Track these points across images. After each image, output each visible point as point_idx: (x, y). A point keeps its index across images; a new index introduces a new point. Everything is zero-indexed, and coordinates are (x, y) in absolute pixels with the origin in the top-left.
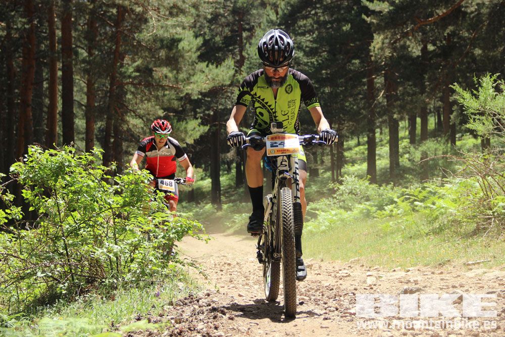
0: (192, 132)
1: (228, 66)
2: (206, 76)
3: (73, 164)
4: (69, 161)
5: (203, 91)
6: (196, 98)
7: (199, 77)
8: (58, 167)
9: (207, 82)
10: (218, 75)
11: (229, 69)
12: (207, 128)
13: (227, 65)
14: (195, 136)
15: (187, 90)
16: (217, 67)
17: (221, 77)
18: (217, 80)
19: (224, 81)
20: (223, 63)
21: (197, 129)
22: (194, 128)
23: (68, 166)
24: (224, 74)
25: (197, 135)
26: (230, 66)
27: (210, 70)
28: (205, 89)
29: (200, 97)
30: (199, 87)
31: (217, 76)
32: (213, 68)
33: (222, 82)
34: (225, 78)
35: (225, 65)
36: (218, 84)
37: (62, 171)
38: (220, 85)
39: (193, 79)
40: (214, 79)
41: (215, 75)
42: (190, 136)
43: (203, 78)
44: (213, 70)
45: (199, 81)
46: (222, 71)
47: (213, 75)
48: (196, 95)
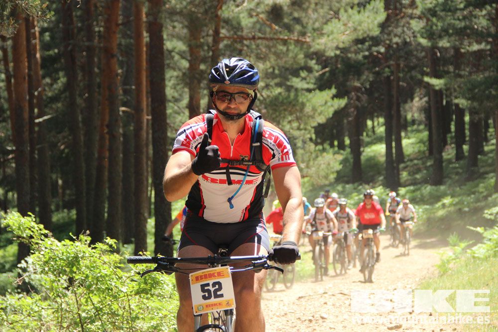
0: (323, 108)
1: (375, 10)
2: (345, 25)
3: (87, 255)
4: (84, 252)
5: (341, 45)
6: (332, 54)
7: (335, 27)
8: (74, 257)
9: (347, 32)
10: (362, 22)
11: (377, 13)
12: (342, 102)
13: (373, 8)
14: (326, 114)
15: (318, 44)
16: (359, 12)
17: (366, 25)
18: (359, 30)
19: (369, 30)
20: (368, 6)
21: (329, 104)
22: (326, 103)
23: (82, 258)
24: (370, 21)
25: (330, 112)
26: (377, 9)
27: (350, 17)
28: (343, 43)
29: (338, 52)
30: (335, 41)
31: (360, 23)
32: (353, 14)
33: (368, 32)
34: (371, 27)
35: (371, 8)
36: (362, 34)
37: (77, 262)
38: (365, 35)
39: (327, 28)
40: (355, 29)
41: (356, 23)
42: (320, 114)
43: (340, 28)
44: (353, 17)
45: (335, 31)
46: (368, 17)
47: (354, 23)
48: (332, 50)
